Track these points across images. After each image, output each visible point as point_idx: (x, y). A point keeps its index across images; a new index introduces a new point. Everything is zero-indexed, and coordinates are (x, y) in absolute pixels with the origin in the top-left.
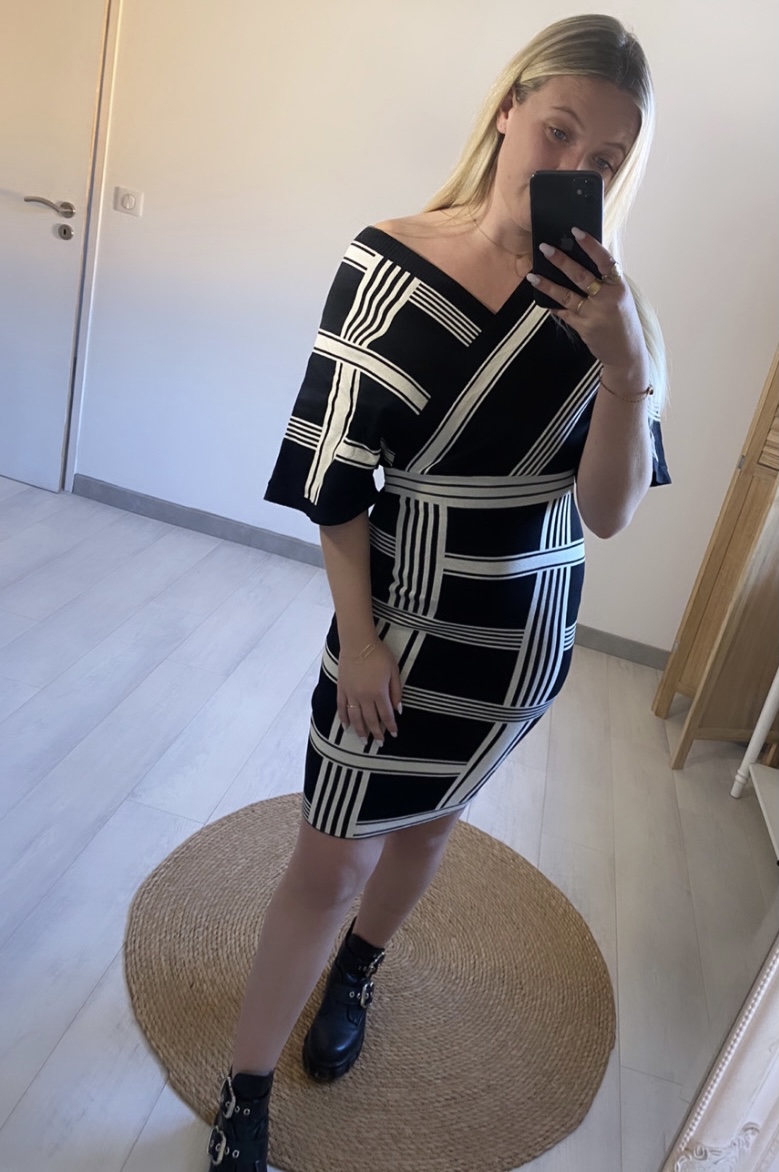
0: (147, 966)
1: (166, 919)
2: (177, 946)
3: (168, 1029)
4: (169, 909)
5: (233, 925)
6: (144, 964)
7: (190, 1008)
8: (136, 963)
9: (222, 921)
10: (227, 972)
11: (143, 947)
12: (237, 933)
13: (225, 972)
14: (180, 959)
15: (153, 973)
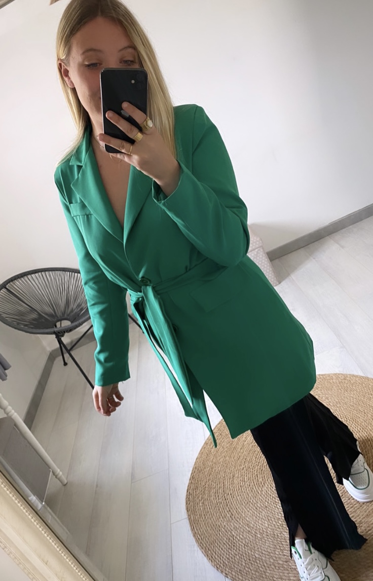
0: (204, 538)
1: (202, 509)
2: (212, 519)
3: (227, 563)
4: (201, 503)
5: (231, 494)
6: (202, 537)
7: (231, 547)
8: (199, 539)
9: (226, 495)
10: (240, 520)
11: (198, 529)
12: (235, 497)
13: (238, 520)
14: (216, 525)
15: (208, 539)
